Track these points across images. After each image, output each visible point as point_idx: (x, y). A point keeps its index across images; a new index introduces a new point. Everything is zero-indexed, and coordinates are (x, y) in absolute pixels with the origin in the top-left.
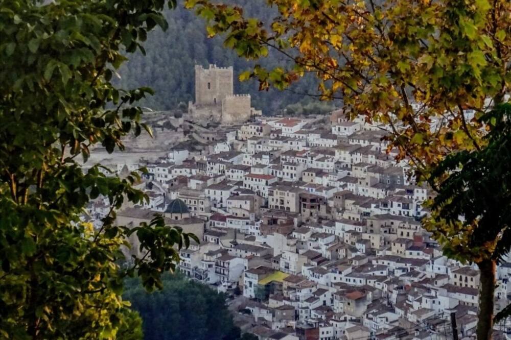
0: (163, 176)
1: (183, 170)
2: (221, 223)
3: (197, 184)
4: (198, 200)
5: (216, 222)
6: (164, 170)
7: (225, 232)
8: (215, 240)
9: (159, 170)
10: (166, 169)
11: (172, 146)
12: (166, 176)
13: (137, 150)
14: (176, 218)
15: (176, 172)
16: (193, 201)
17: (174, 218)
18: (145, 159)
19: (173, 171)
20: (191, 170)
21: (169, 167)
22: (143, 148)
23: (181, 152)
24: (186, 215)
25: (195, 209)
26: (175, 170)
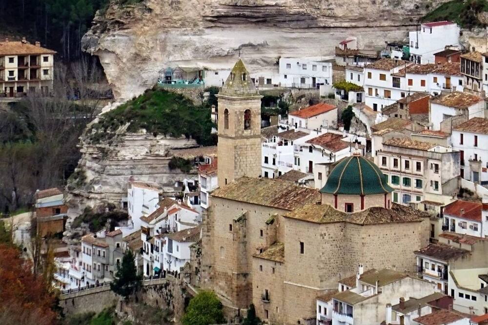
0: (381, 93)
1: (429, 78)
2: (469, 223)
3: (446, 116)
4: (428, 159)
5: (458, 221)
6: (383, 77)
7: (468, 248)
8: (439, 270)
9: (370, 75)
10: (388, 75)
11: (424, 13)
12: (387, 94)
13: (331, 23)
14: (349, 207)
15: (410, 82)
16: (413, 164)
17: (342, 208)
18: (352, 46)
19: (404, 82)
20: (448, 79)
21: (396, 70)
22: (344, 18)
23: (438, 30)
24: (375, 201)
25: (419, 183)
26: (408, 76)
